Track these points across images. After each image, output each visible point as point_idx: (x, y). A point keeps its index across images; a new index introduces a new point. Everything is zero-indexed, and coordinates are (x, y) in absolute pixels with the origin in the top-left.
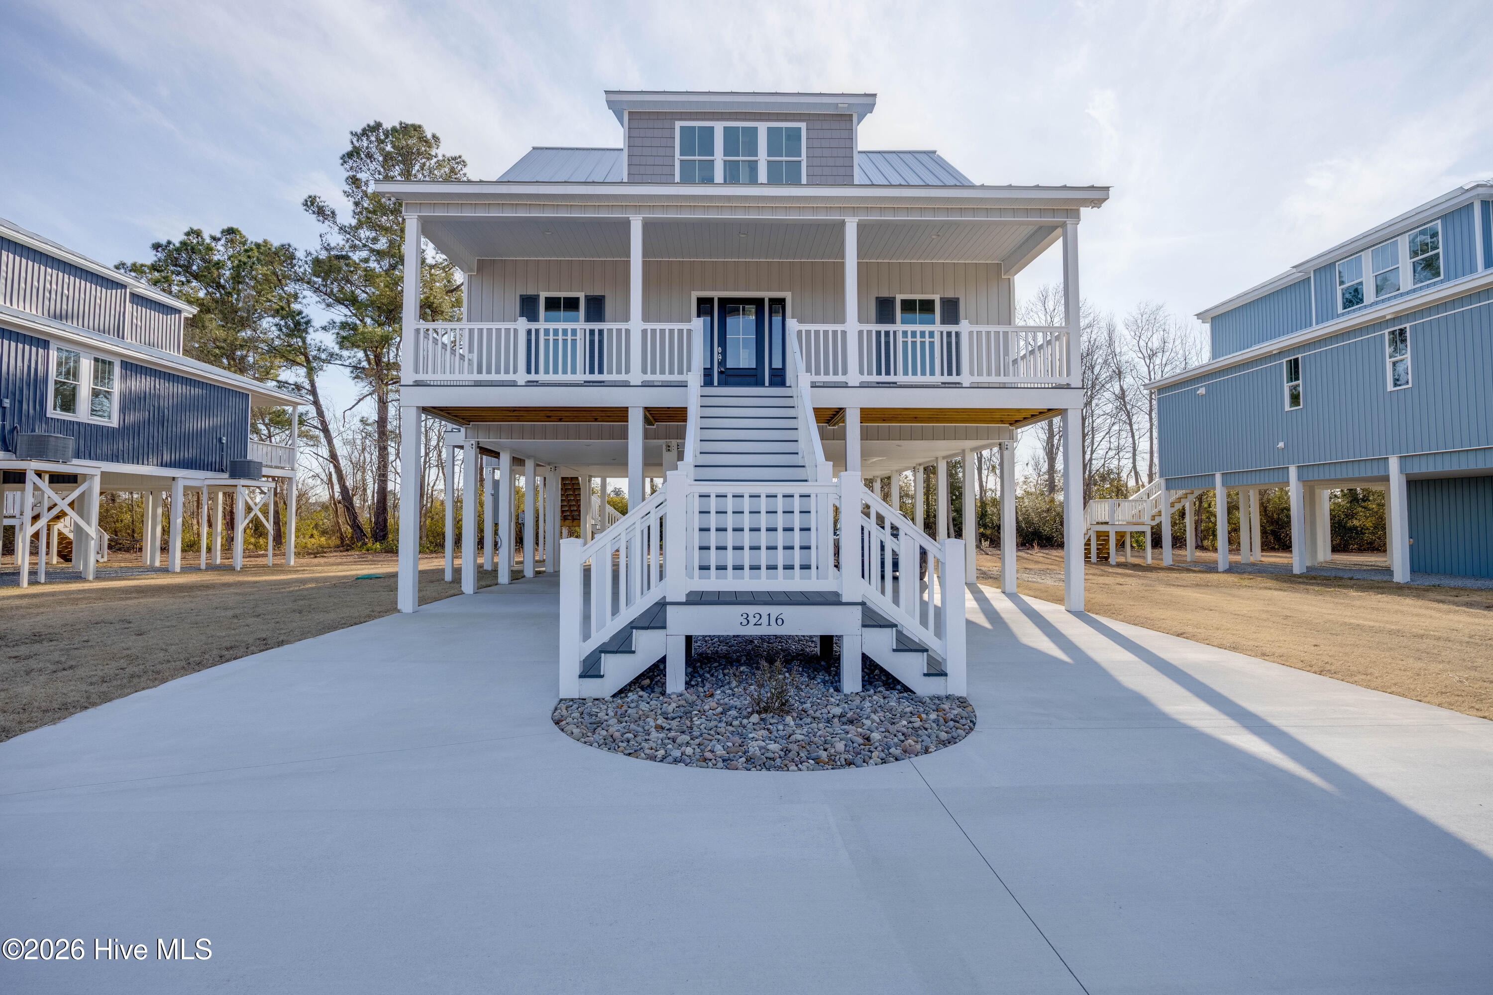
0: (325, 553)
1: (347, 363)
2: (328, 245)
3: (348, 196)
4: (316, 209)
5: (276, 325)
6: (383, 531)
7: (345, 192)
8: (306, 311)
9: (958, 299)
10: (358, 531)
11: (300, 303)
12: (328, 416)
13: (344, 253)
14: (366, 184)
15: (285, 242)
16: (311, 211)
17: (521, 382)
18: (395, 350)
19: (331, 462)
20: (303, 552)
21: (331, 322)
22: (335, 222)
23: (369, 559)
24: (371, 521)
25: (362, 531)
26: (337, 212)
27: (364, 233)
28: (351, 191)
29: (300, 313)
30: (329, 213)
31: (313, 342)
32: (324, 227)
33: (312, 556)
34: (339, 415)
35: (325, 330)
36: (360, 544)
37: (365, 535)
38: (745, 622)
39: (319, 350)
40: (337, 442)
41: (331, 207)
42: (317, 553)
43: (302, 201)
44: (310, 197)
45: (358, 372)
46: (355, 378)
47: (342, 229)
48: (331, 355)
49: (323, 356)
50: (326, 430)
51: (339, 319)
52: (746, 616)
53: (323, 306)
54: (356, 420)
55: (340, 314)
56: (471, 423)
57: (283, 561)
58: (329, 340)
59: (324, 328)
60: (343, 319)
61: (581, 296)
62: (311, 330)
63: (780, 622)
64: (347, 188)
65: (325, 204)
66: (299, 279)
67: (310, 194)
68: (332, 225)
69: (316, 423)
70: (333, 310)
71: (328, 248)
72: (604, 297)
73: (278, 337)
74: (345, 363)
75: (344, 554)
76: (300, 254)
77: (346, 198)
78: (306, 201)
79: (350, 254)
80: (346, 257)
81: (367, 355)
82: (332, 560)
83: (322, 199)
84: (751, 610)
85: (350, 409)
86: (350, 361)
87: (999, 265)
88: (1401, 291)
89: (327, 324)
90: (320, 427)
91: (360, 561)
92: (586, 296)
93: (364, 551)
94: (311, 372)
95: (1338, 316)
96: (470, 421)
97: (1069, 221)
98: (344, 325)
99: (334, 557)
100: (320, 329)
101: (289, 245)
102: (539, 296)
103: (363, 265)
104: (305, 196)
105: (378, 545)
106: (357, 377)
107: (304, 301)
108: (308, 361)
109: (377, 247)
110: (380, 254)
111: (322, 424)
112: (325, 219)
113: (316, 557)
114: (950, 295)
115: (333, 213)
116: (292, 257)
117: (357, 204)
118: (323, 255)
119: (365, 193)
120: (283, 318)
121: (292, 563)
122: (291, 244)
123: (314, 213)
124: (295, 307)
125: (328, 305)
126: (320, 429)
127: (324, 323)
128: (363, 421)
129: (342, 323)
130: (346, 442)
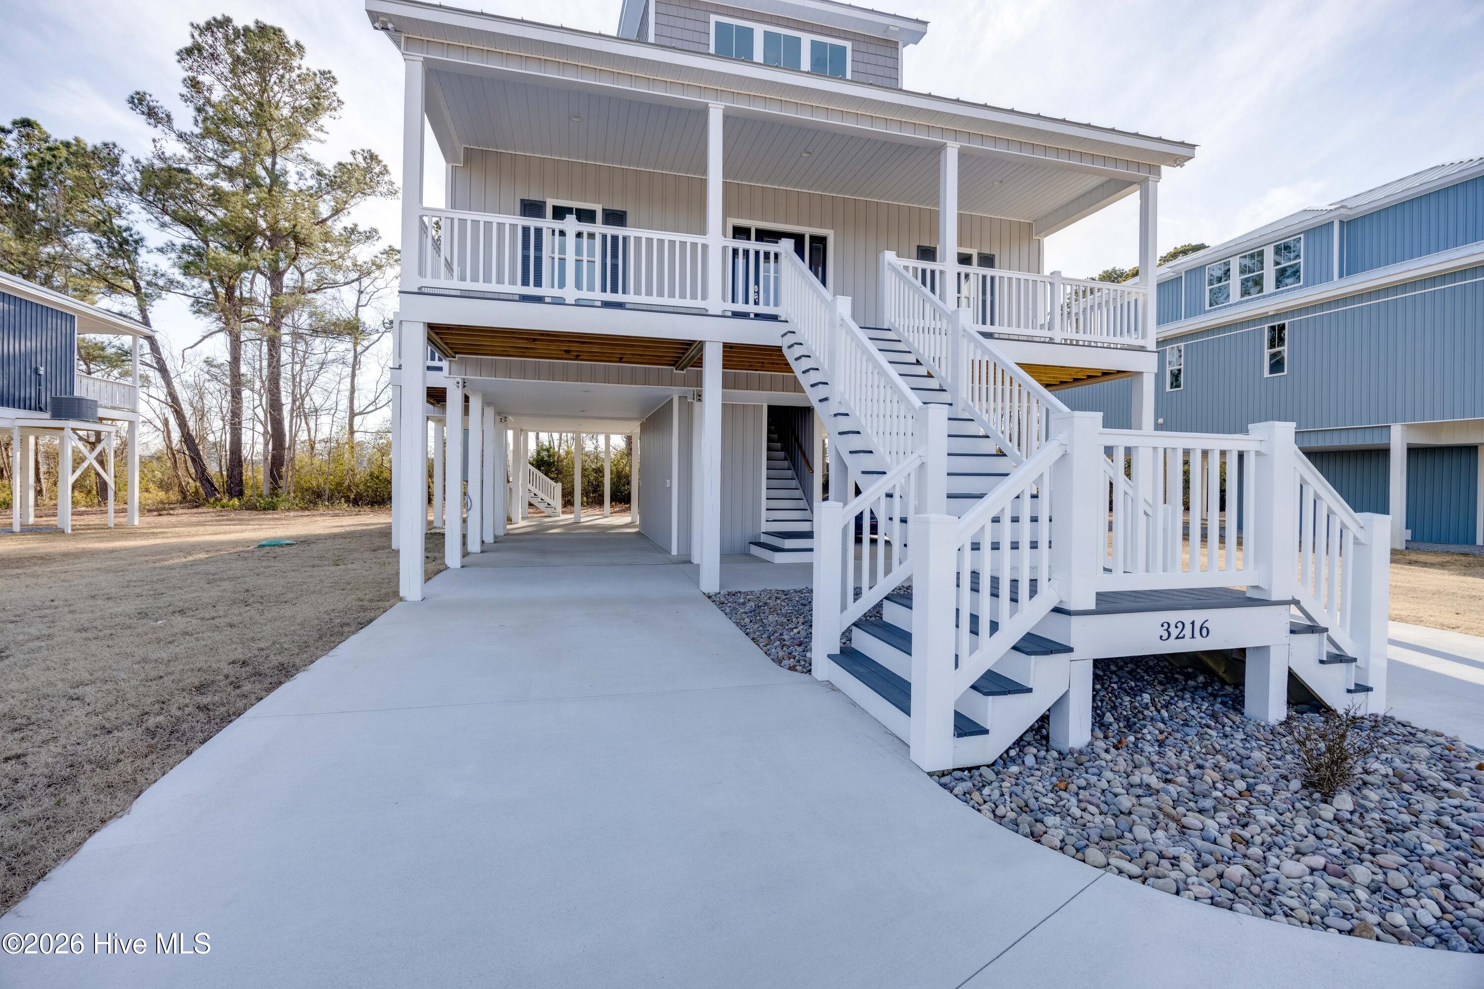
0: (172, 509)
1: (191, 293)
2: (163, 153)
3: (186, 101)
4: (146, 110)
5: (95, 241)
6: (238, 486)
7: (183, 96)
8: (136, 228)
9: (994, 255)
10: (208, 485)
11: (124, 218)
12: (165, 354)
13: (183, 166)
14: (210, 89)
15: (109, 140)
16: (138, 111)
17: (570, 300)
18: (248, 284)
19: (171, 406)
20: (146, 510)
21: (169, 243)
22: (171, 128)
23: (231, 517)
24: (222, 475)
25: (213, 486)
26: (173, 116)
27: (211, 144)
28: (189, 95)
29: (128, 229)
30: (164, 116)
31: (144, 266)
32: (158, 132)
33: (156, 513)
34: (177, 353)
35: (162, 252)
36: (212, 500)
37: (216, 490)
38: (1165, 635)
39: (155, 274)
40: (176, 383)
41: (165, 108)
42: (160, 509)
43: (127, 97)
44: (138, 93)
45: (199, 306)
46: (196, 312)
47: (181, 136)
48: (171, 282)
49: (161, 282)
50: (163, 370)
51: (179, 242)
52: (1166, 626)
53: (156, 225)
54: (199, 362)
55: (181, 235)
56: (457, 356)
57: (125, 520)
58: (166, 265)
59: (161, 250)
60: (186, 241)
61: (598, 208)
62: (141, 251)
63: (1204, 632)
64: (185, 91)
65: (158, 104)
66: (126, 189)
67: (138, 90)
68: (167, 131)
69: (149, 359)
70: (169, 230)
71: (162, 157)
72: (625, 212)
73: (98, 256)
74: (188, 293)
75: (195, 510)
76: (125, 160)
77: (184, 103)
78: (133, 98)
79: (191, 168)
80: (186, 171)
81: (213, 288)
82: (184, 518)
83: (153, 98)
84: (1172, 617)
85: (191, 347)
86: (194, 291)
87: (1030, 225)
88: (1264, 293)
89: (164, 246)
90: (155, 365)
91: (220, 521)
92: (604, 210)
93: (218, 508)
94: (143, 299)
95: (1205, 312)
96: (456, 353)
97: (1152, 178)
98: (185, 249)
99: (184, 516)
100: (155, 251)
101: (115, 145)
102: (545, 203)
103: (209, 183)
104: (131, 92)
105: (236, 502)
106: (199, 312)
107: (130, 217)
108: (138, 287)
109: (228, 162)
110: (231, 174)
111: (157, 363)
112: (158, 122)
113: (160, 515)
114: (986, 251)
115: (168, 116)
116: (116, 161)
117: (199, 110)
118: (158, 164)
119: (208, 101)
120: (104, 234)
121: (136, 522)
122: (117, 144)
123: (143, 113)
124: (117, 222)
125: (163, 225)
126: (155, 368)
127: (161, 244)
128: (209, 362)
129: (184, 246)
130: (186, 386)
